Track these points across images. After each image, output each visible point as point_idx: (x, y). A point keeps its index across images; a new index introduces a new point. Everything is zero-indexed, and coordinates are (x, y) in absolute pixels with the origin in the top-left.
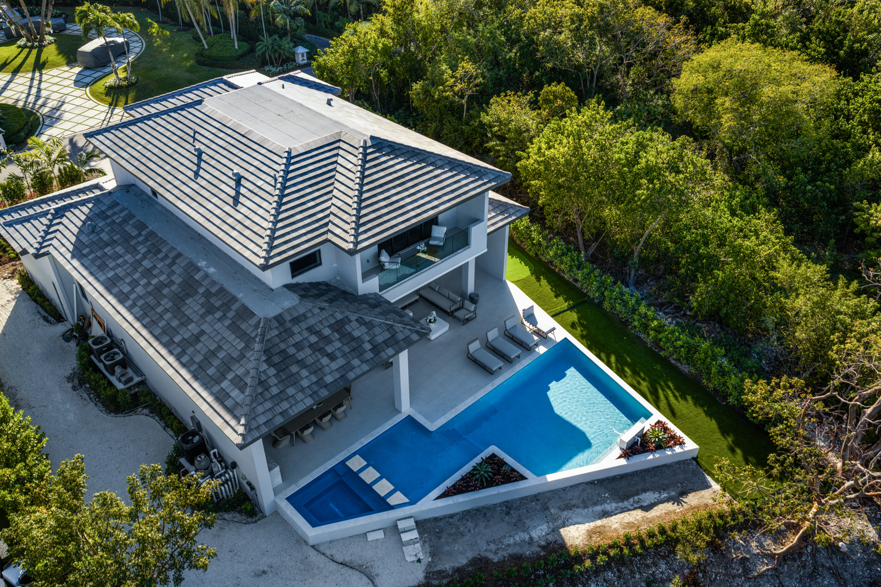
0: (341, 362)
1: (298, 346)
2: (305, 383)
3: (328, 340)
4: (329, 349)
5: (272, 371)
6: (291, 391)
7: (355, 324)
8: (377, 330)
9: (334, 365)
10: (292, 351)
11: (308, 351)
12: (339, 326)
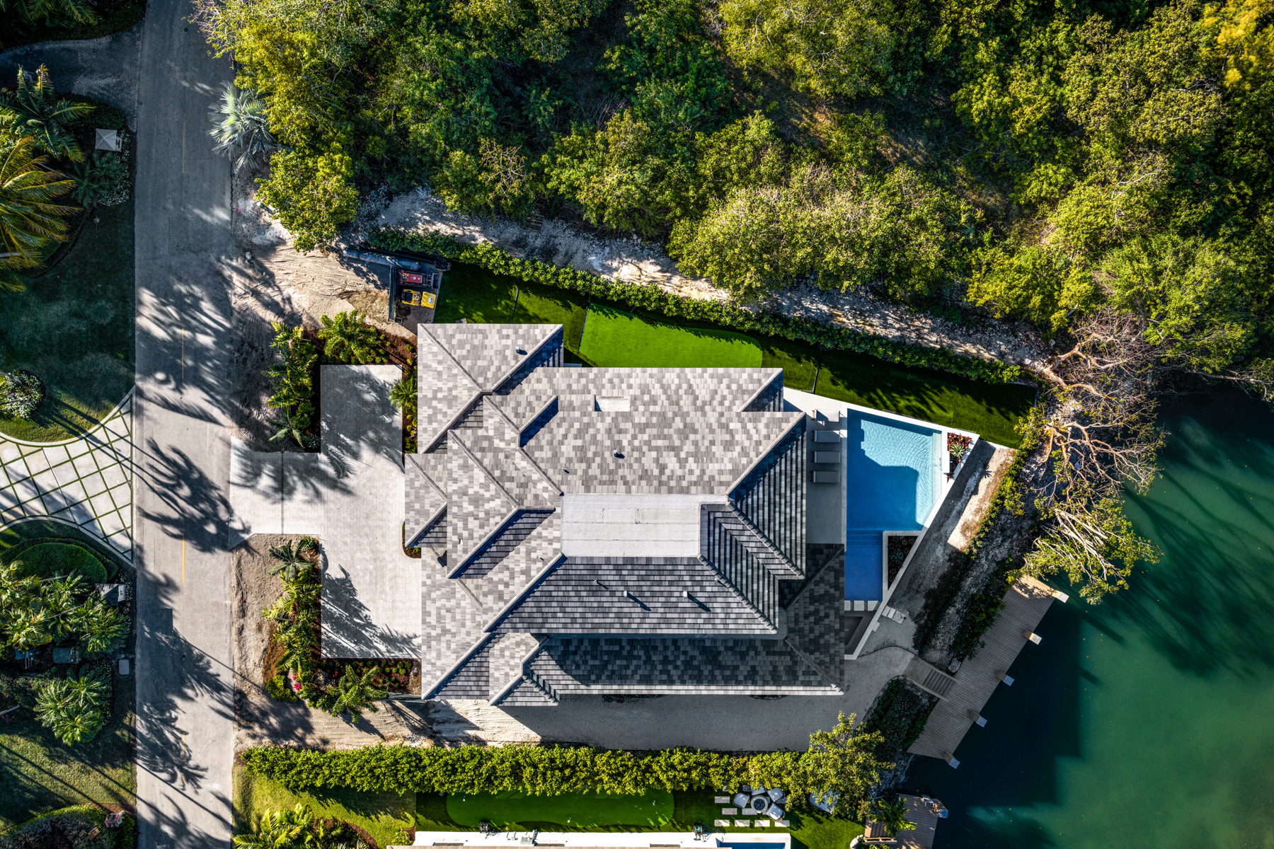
0: (832, 613)
1: (812, 630)
2: (832, 641)
3: (817, 611)
4: (822, 614)
5: (817, 654)
6: (832, 651)
7: (816, 588)
8: (826, 577)
9: (832, 618)
10: (812, 636)
11: (817, 627)
12: (813, 599)
